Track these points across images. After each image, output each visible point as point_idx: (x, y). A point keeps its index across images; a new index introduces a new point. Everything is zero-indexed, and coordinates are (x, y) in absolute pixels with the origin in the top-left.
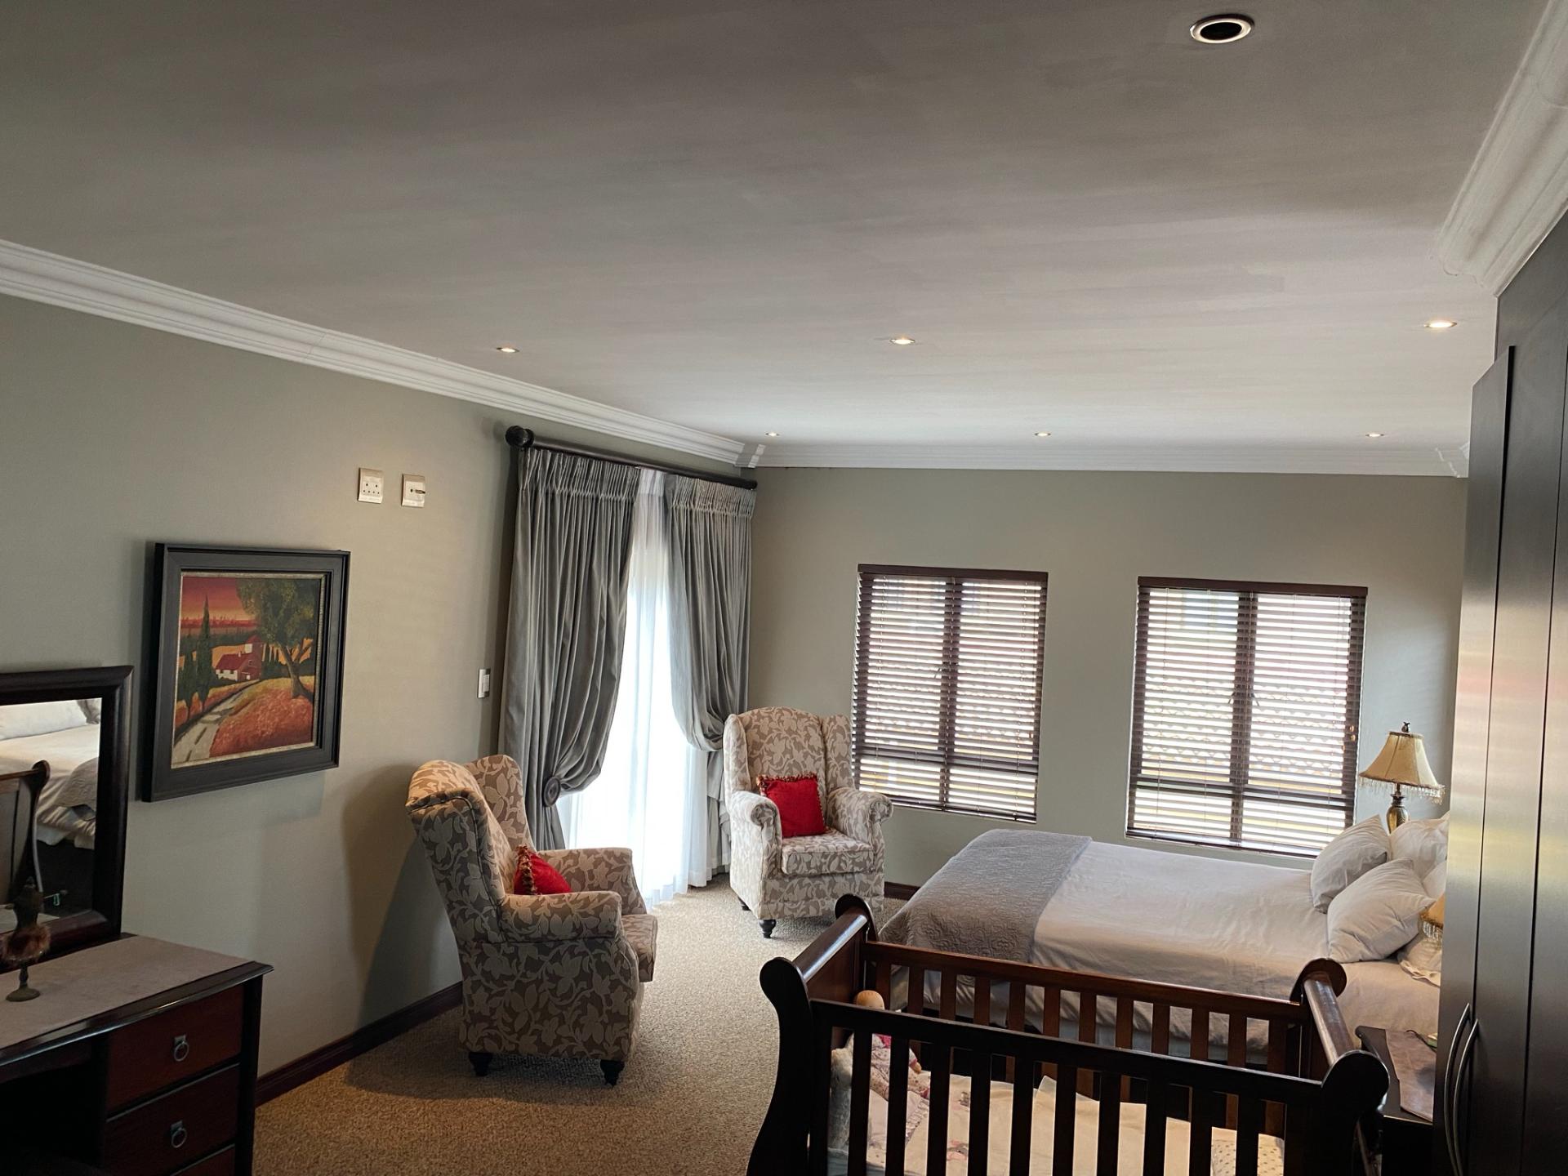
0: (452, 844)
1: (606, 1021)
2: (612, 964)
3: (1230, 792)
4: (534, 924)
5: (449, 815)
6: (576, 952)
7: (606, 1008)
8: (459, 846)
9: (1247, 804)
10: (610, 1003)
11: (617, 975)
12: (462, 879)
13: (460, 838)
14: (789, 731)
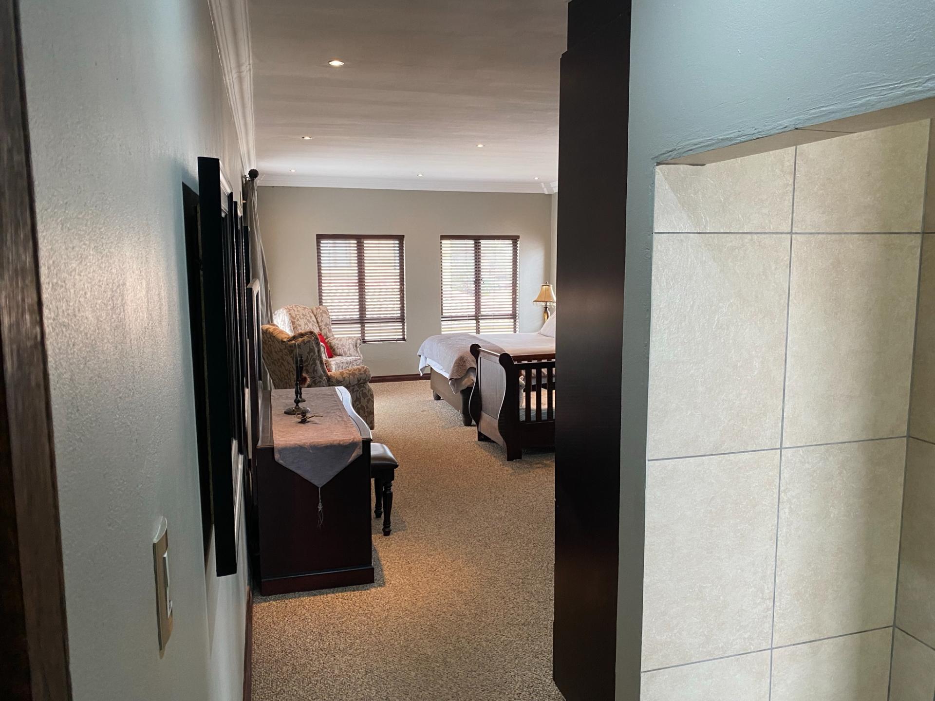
0: (309, 353)
1: (367, 415)
2: (367, 393)
3: (474, 318)
4: (344, 380)
5: (307, 342)
6: (354, 391)
7: (366, 410)
8: (312, 354)
9: (481, 321)
10: (367, 408)
11: (369, 397)
12: (314, 367)
13: (312, 350)
14: (303, 315)
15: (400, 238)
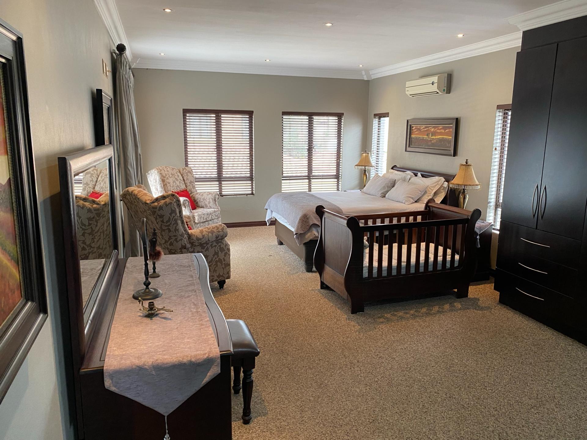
1: (224, 267)
4: (203, 238)
5: (169, 204)
6: (213, 246)
7: (224, 262)
8: (173, 215)
10: (224, 260)
11: (226, 251)
13: (173, 211)
14: (172, 174)
15: (250, 114)
